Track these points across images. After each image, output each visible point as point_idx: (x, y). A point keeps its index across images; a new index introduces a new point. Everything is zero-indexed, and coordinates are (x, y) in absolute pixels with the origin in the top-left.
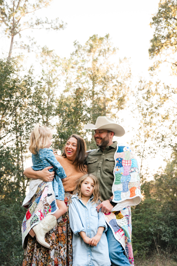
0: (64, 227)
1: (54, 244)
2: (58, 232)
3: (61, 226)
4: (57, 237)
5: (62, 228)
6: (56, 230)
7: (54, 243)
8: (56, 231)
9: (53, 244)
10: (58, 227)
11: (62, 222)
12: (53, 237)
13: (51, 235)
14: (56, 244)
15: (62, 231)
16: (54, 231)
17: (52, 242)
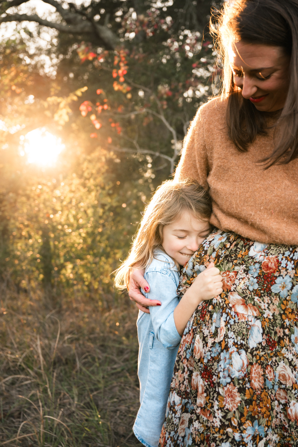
0: (269, 368)
1: (230, 425)
2: (250, 381)
3: (262, 364)
4: (246, 401)
5: (264, 372)
6: (245, 376)
7: (229, 420)
8: (243, 379)
9: (227, 423)
10: (251, 364)
11: (264, 349)
12: (229, 400)
13: (221, 390)
14: (240, 424)
15: (265, 380)
16: (232, 379)
17: (224, 417)
